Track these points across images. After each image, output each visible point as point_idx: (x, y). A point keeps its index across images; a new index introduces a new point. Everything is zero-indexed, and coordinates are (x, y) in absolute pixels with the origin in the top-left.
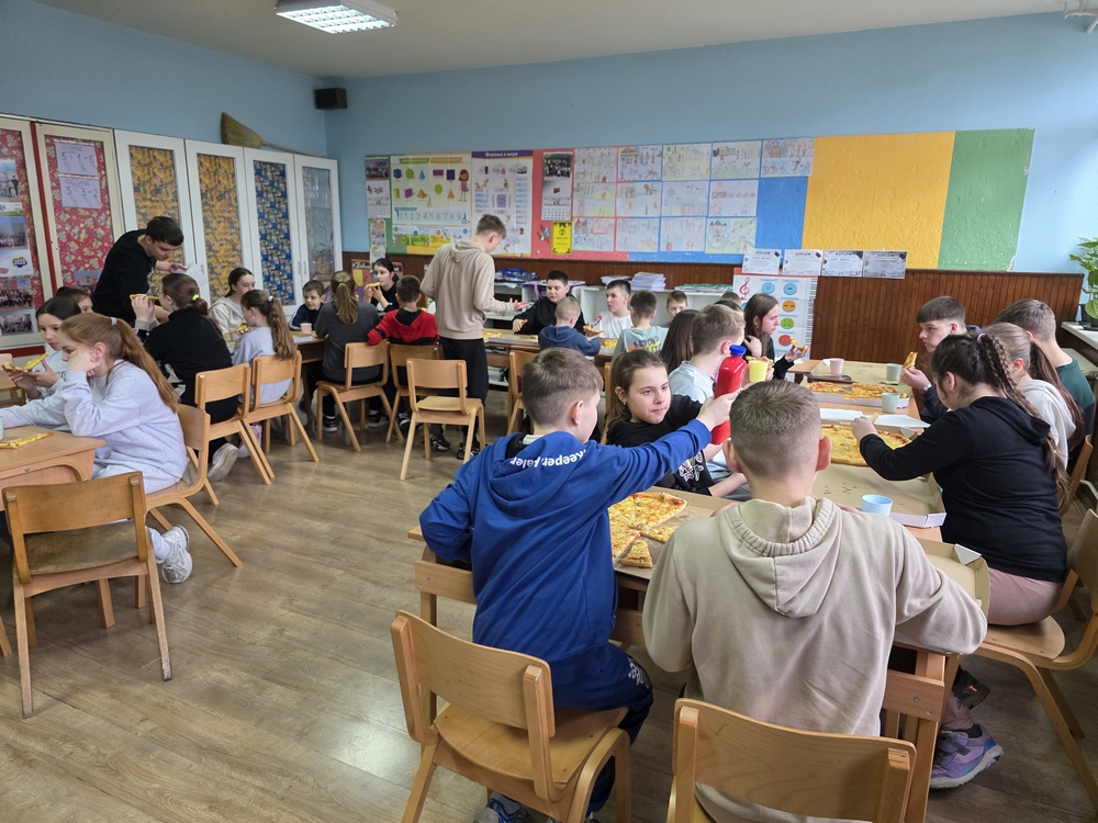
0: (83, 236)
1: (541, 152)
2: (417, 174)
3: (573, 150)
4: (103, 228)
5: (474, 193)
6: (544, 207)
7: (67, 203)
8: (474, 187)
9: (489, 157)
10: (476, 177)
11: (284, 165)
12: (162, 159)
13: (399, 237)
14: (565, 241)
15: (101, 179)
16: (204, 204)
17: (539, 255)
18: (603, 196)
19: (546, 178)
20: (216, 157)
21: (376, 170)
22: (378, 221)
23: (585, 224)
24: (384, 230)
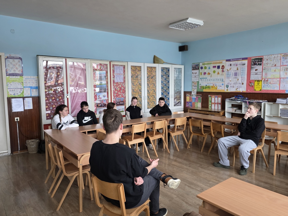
0: (119, 89)
1: (251, 58)
2: (208, 68)
3: (263, 56)
4: (124, 87)
5: (226, 72)
6: (251, 76)
7: (116, 81)
8: (226, 70)
9: (232, 61)
10: (227, 67)
11: (169, 68)
12: (138, 68)
13: (201, 87)
14: (259, 87)
15: (124, 75)
16: (148, 80)
17: (249, 91)
18: (275, 71)
19: (252, 66)
20: (152, 67)
21: (195, 67)
22: (195, 82)
23: (267, 81)
24: (196, 85)
